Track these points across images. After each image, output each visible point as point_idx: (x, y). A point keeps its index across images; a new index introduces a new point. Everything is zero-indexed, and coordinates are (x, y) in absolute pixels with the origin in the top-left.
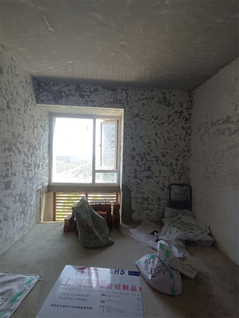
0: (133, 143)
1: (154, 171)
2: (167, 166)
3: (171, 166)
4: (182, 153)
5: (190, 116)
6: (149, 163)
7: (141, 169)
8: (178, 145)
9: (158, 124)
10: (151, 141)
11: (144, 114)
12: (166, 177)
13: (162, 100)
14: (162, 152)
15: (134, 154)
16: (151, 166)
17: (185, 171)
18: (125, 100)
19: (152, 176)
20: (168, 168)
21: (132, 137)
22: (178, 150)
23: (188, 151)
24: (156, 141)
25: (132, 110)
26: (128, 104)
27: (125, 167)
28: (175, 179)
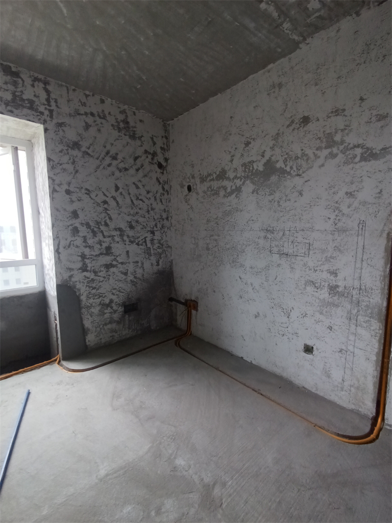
0: (72, 202)
1: (117, 255)
2: (138, 244)
3: (144, 244)
4: (159, 222)
5: (167, 163)
6: (107, 240)
7: (93, 253)
8: (153, 209)
9: (118, 168)
10: (107, 199)
11: (91, 145)
12: (137, 262)
13: (122, 125)
14: (129, 221)
15: (76, 225)
16: (112, 245)
17: (165, 250)
18: (44, 105)
19: (114, 263)
20: (140, 247)
21: (69, 190)
22: (152, 217)
23: (167, 218)
24: (117, 200)
25: (63, 131)
26: (51, 117)
27: (60, 251)
28: (152, 264)
